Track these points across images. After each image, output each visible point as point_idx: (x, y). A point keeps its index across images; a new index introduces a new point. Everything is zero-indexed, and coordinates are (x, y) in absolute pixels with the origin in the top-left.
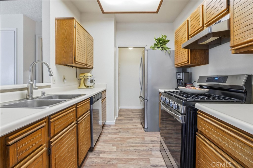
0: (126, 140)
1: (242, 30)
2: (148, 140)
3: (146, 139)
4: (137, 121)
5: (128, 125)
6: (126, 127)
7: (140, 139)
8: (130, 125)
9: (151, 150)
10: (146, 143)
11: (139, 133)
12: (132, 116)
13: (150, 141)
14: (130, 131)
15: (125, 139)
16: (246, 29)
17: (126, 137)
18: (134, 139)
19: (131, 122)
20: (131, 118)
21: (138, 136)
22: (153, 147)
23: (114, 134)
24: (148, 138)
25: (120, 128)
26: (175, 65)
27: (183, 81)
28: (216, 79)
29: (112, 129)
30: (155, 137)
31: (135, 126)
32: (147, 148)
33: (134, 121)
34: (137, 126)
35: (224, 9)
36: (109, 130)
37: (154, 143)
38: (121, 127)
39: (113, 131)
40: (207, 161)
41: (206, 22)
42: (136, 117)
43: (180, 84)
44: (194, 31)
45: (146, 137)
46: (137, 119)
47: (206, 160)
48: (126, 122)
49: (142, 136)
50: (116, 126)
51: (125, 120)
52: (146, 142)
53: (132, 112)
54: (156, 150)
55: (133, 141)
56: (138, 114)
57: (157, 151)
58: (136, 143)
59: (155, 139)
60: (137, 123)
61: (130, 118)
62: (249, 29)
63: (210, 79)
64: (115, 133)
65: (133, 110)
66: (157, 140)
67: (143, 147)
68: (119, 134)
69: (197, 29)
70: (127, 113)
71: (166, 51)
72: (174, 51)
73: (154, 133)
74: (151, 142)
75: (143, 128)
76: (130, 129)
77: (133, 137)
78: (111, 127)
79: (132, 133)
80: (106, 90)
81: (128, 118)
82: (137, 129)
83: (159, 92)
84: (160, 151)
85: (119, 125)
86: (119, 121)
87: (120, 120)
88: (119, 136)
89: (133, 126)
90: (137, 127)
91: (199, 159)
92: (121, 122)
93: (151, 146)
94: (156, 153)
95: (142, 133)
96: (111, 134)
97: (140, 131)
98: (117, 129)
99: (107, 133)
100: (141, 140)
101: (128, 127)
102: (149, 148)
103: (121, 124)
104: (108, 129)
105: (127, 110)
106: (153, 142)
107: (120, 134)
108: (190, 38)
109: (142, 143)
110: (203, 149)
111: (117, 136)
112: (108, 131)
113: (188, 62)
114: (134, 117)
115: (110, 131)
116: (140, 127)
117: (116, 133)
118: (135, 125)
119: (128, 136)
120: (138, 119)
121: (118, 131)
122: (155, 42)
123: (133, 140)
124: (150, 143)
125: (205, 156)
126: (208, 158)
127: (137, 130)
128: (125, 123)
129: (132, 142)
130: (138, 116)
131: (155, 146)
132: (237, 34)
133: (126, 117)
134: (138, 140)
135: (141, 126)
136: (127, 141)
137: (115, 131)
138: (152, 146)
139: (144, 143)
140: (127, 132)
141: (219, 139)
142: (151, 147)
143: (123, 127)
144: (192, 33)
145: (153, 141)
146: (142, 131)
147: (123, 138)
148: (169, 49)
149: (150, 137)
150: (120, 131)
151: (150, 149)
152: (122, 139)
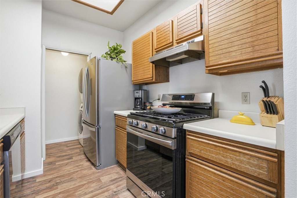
0: (74, 193)
1: (217, 52)
2: (107, 181)
3: (103, 181)
4: (79, 157)
5: (68, 168)
6: (66, 172)
7: (95, 183)
8: (72, 167)
9: (117, 193)
10: (105, 187)
11: (89, 175)
12: (69, 152)
13: (110, 181)
14: (75, 176)
15: (71, 193)
16: (220, 52)
17: (72, 188)
18: (86, 186)
19: (72, 162)
20: (69, 155)
21: (90, 181)
22: (117, 188)
23: (48, 190)
24: (105, 179)
25: (56, 176)
26: (133, 81)
27: (142, 99)
28: (183, 97)
29: (40, 183)
30: (114, 174)
31: (80, 166)
32: (110, 192)
33: (75, 158)
34: (83, 165)
35: (198, 30)
36: (34, 187)
37: (116, 183)
38: (56, 174)
39: (43, 187)
40: (203, 184)
41: (178, 39)
42: (77, 153)
43: (139, 104)
44: (162, 45)
45: (102, 178)
46: (78, 155)
47: (201, 183)
48: (62, 164)
49: (96, 177)
50: (45, 175)
51: (59, 161)
52: (105, 185)
53: (67, 147)
54: (122, 191)
55: (87, 191)
56: (77, 148)
57: (124, 191)
58: (92, 192)
59: (115, 176)
60: (81, 160)
61: (66, 155)
62: (224, 52)
63: (176, 97)
64: (48, 188)
65: (66, 143)
66: (118, 177)
67: (103, 194)
68: (57, 188)
69: (165, 44)
70: (58, 150)
71: (123, 63)
72: (131, 64)
73: (110, 168)
74: (111, 183)
75: (92, 167)
76: (74, 173)
77: (84, 185)
78: (37, 181)
79: (80, 178)
80: (23, 119)
81: (63, 156)
82: (85, 169)
83: (115, 114)
84: (127, 190)
85: (53, 172)
86: (49, 166)
87: (50, 163)
88: (59, 191)
89: (77, 166)
90: (84, 167)
91: (191, 184)
92: (54, 167)
93: (113, 187)
94: (124, 196)
95: (94, 173)
96: (42, 193)
97: (90, 172)
98: (51, 181)
99: (32, 194)
100: (97, 184)
101: (69, 171)
102: (113, 191)
103: (55, 169)
104: (33, 185)
105: (57, 144)
106: (114, 182)
107: (59, 187)
108: (155, 52)
109: (100, 188)
110: (196, 172)
111: (56, 192)
112: (33, 189)
113: (153, 79)
114: (73, 152)
115: (38, 189)
116: (88, 166)
117: (50, 188)
118: (79, 164)
119: (74, 185)
120: (80, 155)
121: (52, 183)
122: (107, 50)
123: (84, 189)
124: (111, 185)
125: (200, 178)
126: (204, 180)
127: (85, 172)
128: (61, 166)
129: (84, 192)
130: (78, 150)
131: (119, 186)
132: (212, 55)
133: (59, 157)
134: (93, 185)
135: (88, 164)
136: (77, 193)
137: (48, 185)
138: (115, 187)
139: (103, 188)
140: (71, 180)
141: (220, 157)
142: (115, 190)
143: (61, 173)
144: (158, 47)
145: (113, 180)
146: (92, 170)
147: (68, 191)
148: (125, 61)
149: (107, 175)
150: (58, 181)
151: (115, 192)
152: (66, 194)
